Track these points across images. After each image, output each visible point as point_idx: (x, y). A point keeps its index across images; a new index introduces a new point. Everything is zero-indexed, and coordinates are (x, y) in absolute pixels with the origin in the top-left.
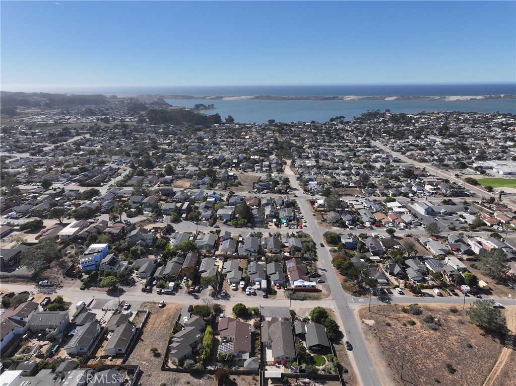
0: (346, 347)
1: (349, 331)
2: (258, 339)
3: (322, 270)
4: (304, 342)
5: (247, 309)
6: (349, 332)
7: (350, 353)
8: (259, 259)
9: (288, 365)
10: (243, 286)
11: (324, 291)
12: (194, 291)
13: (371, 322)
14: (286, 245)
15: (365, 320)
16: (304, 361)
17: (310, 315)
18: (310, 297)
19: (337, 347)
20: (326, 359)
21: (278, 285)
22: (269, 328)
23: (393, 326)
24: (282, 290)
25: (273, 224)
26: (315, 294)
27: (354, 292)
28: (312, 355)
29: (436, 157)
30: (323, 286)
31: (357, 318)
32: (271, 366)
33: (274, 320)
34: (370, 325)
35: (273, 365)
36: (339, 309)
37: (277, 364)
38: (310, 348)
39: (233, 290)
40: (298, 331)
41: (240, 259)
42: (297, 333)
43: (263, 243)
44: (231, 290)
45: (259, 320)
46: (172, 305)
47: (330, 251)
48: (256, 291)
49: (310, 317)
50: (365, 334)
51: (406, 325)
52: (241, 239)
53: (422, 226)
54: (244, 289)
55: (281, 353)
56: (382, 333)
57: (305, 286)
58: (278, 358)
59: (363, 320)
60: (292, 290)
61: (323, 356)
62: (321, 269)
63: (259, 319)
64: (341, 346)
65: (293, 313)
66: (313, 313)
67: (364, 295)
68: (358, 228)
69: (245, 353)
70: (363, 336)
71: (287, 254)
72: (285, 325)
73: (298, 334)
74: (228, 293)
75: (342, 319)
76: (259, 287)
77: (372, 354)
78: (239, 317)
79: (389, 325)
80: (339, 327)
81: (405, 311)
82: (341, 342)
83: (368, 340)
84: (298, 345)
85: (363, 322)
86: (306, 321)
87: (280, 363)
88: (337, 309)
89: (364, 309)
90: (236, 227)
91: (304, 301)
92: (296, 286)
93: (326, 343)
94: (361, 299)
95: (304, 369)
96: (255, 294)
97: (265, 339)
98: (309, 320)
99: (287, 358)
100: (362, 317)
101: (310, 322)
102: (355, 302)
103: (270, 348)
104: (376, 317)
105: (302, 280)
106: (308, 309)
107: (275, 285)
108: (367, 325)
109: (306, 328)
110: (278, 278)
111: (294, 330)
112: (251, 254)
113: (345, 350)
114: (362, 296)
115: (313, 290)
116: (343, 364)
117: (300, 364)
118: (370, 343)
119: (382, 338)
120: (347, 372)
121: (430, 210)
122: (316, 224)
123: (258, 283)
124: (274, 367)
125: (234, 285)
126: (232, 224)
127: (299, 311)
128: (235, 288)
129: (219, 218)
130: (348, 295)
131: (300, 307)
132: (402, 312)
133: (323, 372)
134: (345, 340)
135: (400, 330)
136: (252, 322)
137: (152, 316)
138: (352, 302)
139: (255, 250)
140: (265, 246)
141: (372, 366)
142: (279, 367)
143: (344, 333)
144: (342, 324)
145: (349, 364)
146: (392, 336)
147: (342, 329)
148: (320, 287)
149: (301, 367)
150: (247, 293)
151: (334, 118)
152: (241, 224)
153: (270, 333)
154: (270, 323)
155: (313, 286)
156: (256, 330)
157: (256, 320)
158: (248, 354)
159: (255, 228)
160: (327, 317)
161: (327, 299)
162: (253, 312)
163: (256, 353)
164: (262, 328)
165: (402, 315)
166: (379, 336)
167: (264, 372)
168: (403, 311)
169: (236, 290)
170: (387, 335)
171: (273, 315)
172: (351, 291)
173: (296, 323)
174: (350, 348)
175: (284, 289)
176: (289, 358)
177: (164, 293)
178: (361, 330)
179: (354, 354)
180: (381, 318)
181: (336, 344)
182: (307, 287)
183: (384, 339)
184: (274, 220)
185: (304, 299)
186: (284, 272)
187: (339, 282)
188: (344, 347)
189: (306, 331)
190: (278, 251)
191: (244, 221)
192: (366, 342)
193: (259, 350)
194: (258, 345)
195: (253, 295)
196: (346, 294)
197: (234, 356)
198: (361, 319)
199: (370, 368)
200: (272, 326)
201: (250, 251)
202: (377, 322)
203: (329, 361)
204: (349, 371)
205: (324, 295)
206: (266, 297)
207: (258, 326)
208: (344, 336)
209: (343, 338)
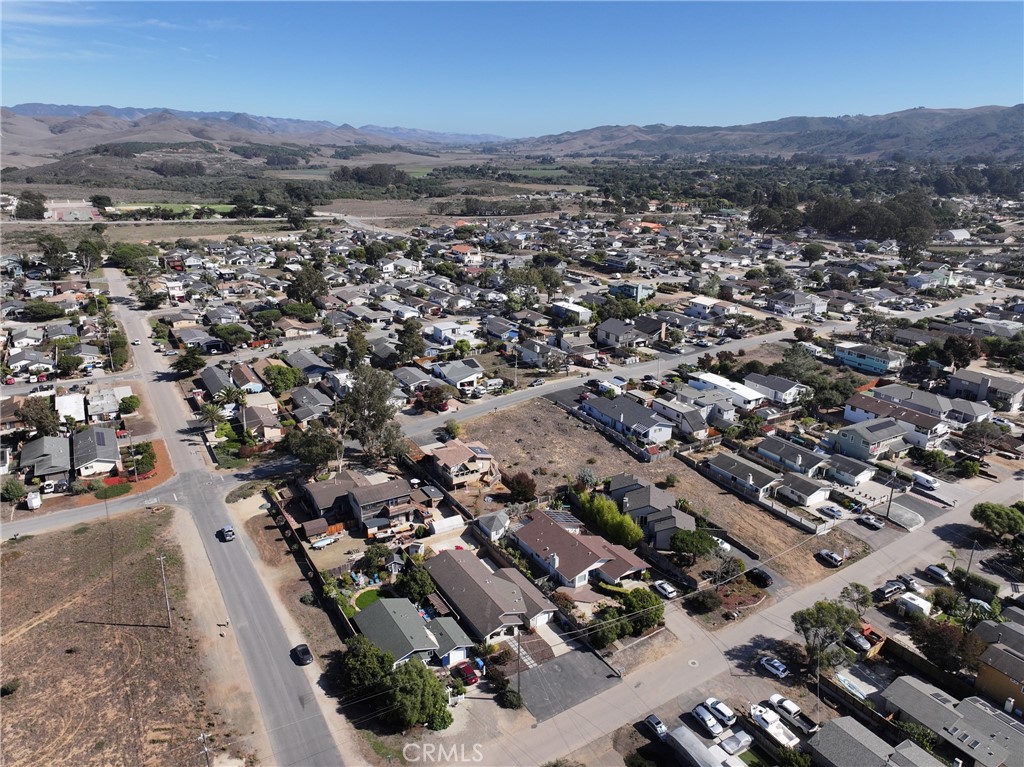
1: (302, 703)
6: (302, 700)
34: (225, 756)
50: (248, 714)
56: (186, 732)
64: (323, 652)
70: (256, 706)
80: (339, 711)
82: (327, 662)
83: (240, 694)
109: (432, 638)
118: (237, 689)
119: (191, 717)
120: (304, 598)
134: (314, 671)
143: (319, 692)
144: (329, 723)
146: (152, 736)
147: (328, 706)
164: (543, 595)
174: (299, 656)
181: (339, 652)
183: (185, 713)
192: (248, 686)
204: (298, 601)
208: (318, 683)
209: (322, 676)
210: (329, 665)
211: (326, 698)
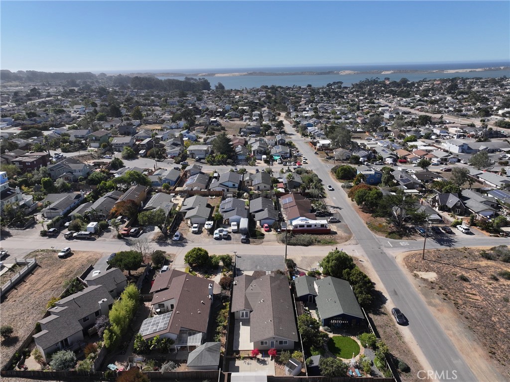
0: (395, 320)
1: (395, 291)
2: (224, 307)
3: (334, 207)
4: (313, 312)
5: (211, 258)
6: (396, 293)
7: (405, 330)
8: (240, 196)
9: (282, 358)
10: (210, 227)
11: (340, 233)
12: (128, 235)
13: (432, 276)
14: (280, 180)
15: (419, 273)
16: (316, 349)
17: (321, 266)
18: (319, 242)
19: (377, 319)
20: (359, 343)
21: (266, 225)
22: (246, 287)
23: (473, 282)
24: (273, 232)
25: (262, 162)
26: (327, 237)
27: (390, 234)
28: (331, 335)
29: (451, 109)
30: (338, 227)
31: (405, 271)
32: (248, 361)
33: (258, 274)
34: (430, 280)
35: (251, 358)
36: (369, 257)
37: (260, 356)
38: (327, 322)
39: (194, 232)
40: (301, 291)
41: (212, 196)
42: (299, 294)
43: (248, 178)
44: (190, 234)
45: (230, 275)
46: (84, 254)
47: (343, 187)
48: (232, 235)
49: (321, 270)
50: (426, 295)
51: (497, 280)
52: (216, 175)
53: (462, 162)
54: (211, 231)
55: (268, 333)
56: (457, 294)
57: (310, 226)
58: (262, 343)
59: (415, 272)
60: (289, 231)
61: (352, 337)
62: (332, 207)
63: (231, 273)
64: (385, 317)
65: (291, 264)
66: (328, 262)
67: (408, 236)
68: (376, 164)
69: (194, 334)
70: (422, 298)
71: (282, 190)
72: (278, 282)
73: (301, 297)
74: (184, 236)
75: (377, 271)
76: (236, 228)
77: (451, 332)
78: (196, 271)
79: (464, 279)
80: (374, 284)
81: (486, 256)
82: (382, 310)
83: (435, 306)
84: (303, 317)
85: (416, 276)
86: (314, 275)
87: (265, 353)
88: (367, 258)
89: (413, 256)
90: (212, 165)
91: (310, 247)
92: (296, 226)
93: (357, 312)
94: (404, 242)
95: (317, 367)
96: (228, 238)
97: (237, 306)
98: (319, 274)
99: (281, 343)
100: (412, 268)
101: (322, 277)
102: (394, 247)
103: (247, 322)
104: (438, 268)
105: (304, 218)
106: (316, 258)
107: (262, 227)
108: (425, 280)
109: (316, 286)
110: (267, 216)
111: (293, 290)
112: (228, 190)
113: (394, 325)
114: (404, 238)
115: (324, 231)
116: (395, 353)
117: (308, 354)
118: (438, 310)
119: (460, 302)
120: (407, 370)
121: (466, 147)
122: (321, 161)
123: (235, 223)
124: (254, 362)
125: (196, 225)
126: (206, 162)
127: (302, 261)
128: (196, 229)
129: (191, 156)
130: (380, 237)
131: (303, 255)
132: (482, 259)
133: (357, 370)
134: (389, 306)
135: (490, 287)
136: (217, 278)
137: (39, 271)
138: (390, 247)
139: (234, 185)
140: (250, 184)
141: (457, 356)
142: (264, 362)
143: (386, 294)
144: (379, 279)
145: (408, 352)
146: (478, 297)
147: (380, 287)
148: (333, 228)
149: (311, 362)
150: (215, 236)
151: (332, 83)
152: (219, 161)
153: (247, 295)
154: (249, 279)
155: (322, 225)
156: (224, 291)
157: (225, 275)
158: (199, 336)
159: (237, 166)
160: (352, 266)
161: (346, 243)
162: (221, 263)
163: (218, 333)
164: (234, 287)
165: (484, 263)
166: (452, 298)
167: (229, 375)
168: (483, 256)
169: (199, 232)
170: (467, 297)
171: (256, 266)
172: (384, 232)
173: (297, 279)
174: (404, 322)
175: (277, 231)
176: (286, 342)
177: (76, 238)
178: (416, 290)
179: (414, 332)
180: (446, 270)
181: (374, 314)
182: (313, 227)
183: (465, 303)
184: (264, 156)
185: (309, 244)
186: (276, 209)
187: (363, 222)
188: (391, 320)
189: (317, 290)
190: (268, 187)
191: (223, 157)
192: (432, 310)
193: (225, 327)
194: (225, 317)
195: (225, 239)
196: (377, 236)
197: (170, 341)
198: (412, 271)
199: (455, 362)
200: (254, 283)
201: (228, 186)
202: (441, 276)
203: (365, 347)
204: (412, 368)
205: (342, 238)
206: (246, 241)
207: (227, 285)
208: (387, 300)
209: (385, 303)
210: (381, 308)
211: (382, 291)
